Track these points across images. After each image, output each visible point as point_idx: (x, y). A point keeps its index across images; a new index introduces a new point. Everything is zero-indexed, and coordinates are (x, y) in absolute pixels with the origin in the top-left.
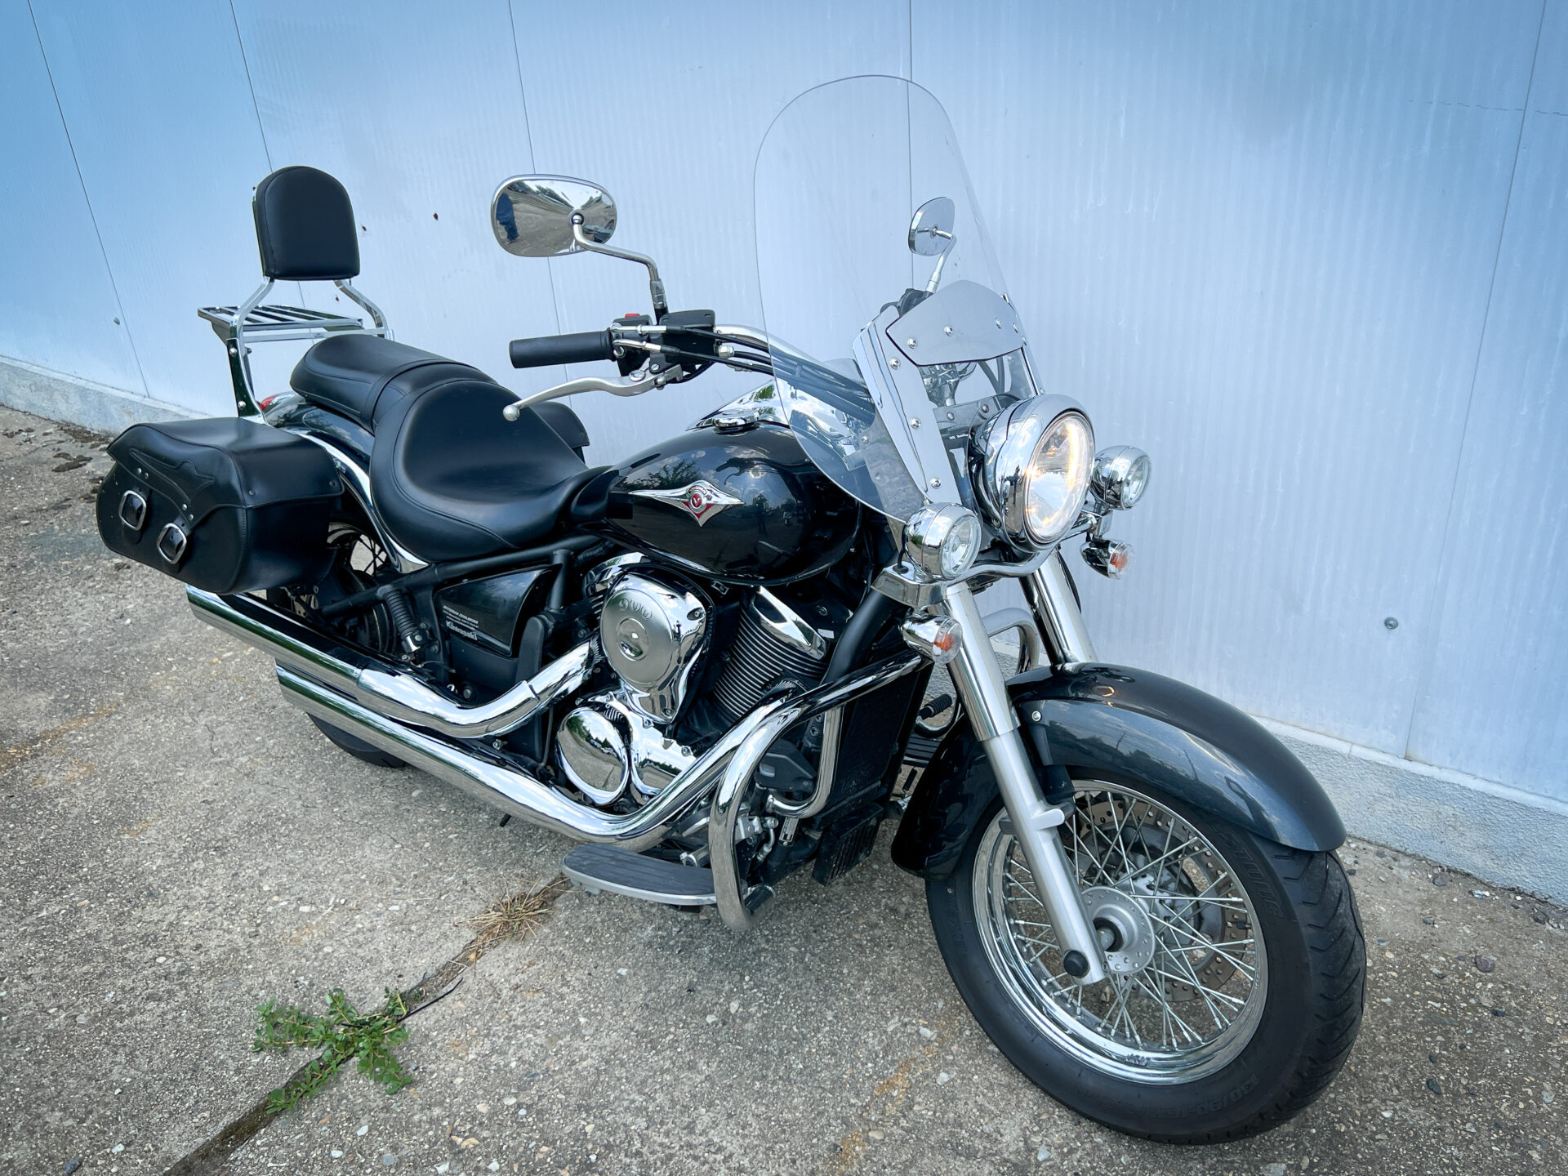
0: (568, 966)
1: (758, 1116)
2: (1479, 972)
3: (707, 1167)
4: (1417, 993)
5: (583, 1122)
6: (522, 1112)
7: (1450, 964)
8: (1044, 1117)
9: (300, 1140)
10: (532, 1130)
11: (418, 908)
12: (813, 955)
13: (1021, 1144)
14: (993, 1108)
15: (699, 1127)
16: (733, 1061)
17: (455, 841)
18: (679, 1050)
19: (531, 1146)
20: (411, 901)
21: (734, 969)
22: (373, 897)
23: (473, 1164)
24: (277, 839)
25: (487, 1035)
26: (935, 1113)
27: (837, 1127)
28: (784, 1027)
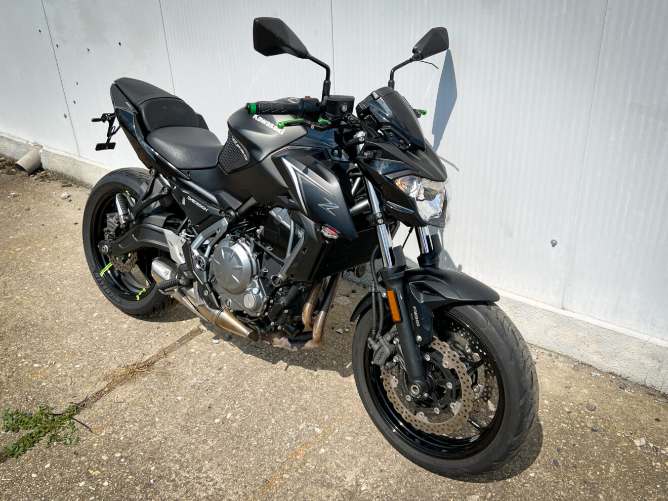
0: (154, 395)
1: (232, 465)
2: (588, 411)
3: (205, 487)
4: (557, 420)
5: (150, 466)
6: (123, 460)
7: (575, 407)
8: (367, 471)
9: (18, 469)
10: (126, 468)
11: (88, 366)
12: (270, 393)
13: (354, 482)
14: (343, 465)
15: (204, 469)
16: (224, 440)
17: (110, 337)
18: (200, 434)
19: (124, 475)
20: (86, 363)
21: (232, 398)
22: (68, 361)
23: (96, 483)
24: (28, 333)
25: (111, 425)
26: (316, 467)
27: (268, 471)
28: (251, 425)
